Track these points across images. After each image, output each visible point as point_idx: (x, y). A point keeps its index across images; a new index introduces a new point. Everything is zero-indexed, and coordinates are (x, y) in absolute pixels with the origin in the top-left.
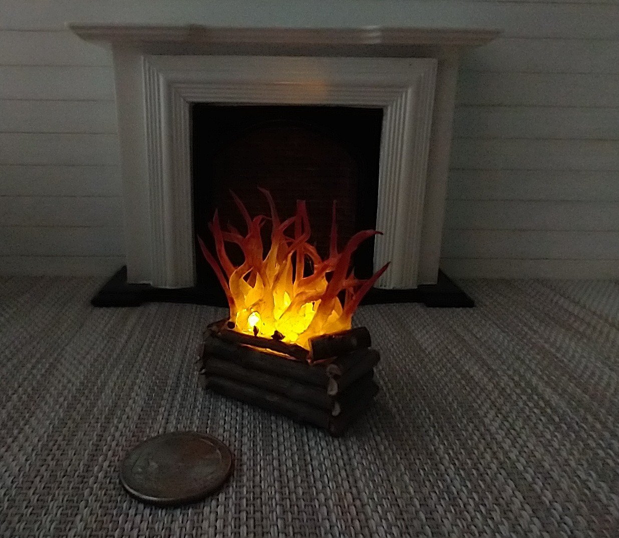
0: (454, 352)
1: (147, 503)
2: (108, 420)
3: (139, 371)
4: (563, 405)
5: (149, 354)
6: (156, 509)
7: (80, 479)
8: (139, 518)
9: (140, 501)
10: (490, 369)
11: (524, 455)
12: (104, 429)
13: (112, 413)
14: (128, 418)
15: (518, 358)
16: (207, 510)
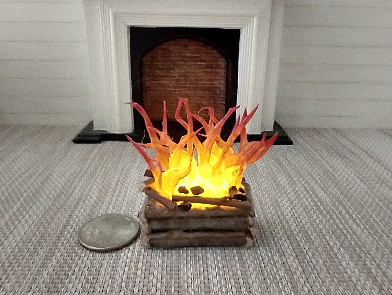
0: (274, 171)
1: (91, 250)
2: (75, 207)
3: (95, 181)
4: (328, 200)
5: (102, 171)
6: (96, 253)
7: (57, 238)
8: (86, 258)
9: (88, 249)
10: (292, 180)
11: (299, 227)
12: (73, 212)
13: (78, 203)
14: (86, 206)
15: (310, 174)
16: (122, 254)
